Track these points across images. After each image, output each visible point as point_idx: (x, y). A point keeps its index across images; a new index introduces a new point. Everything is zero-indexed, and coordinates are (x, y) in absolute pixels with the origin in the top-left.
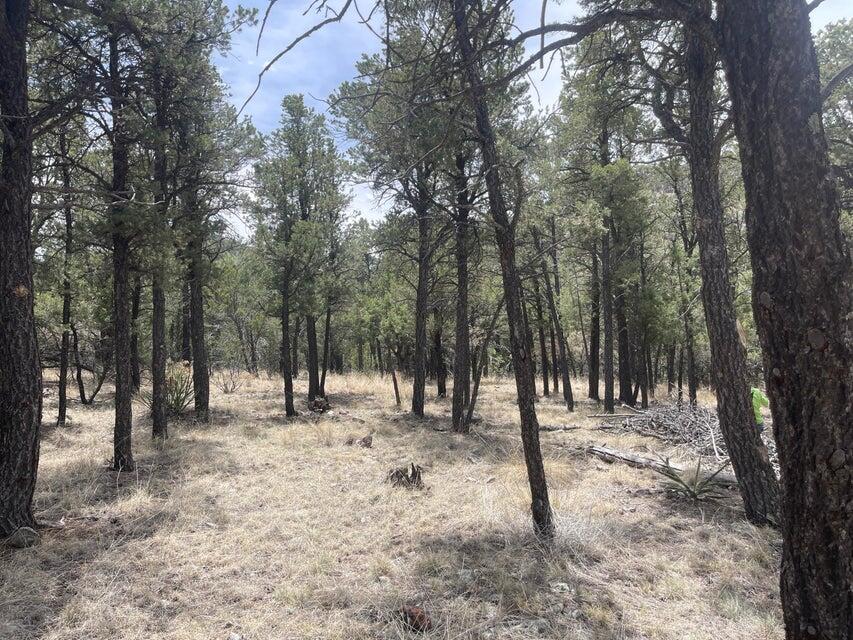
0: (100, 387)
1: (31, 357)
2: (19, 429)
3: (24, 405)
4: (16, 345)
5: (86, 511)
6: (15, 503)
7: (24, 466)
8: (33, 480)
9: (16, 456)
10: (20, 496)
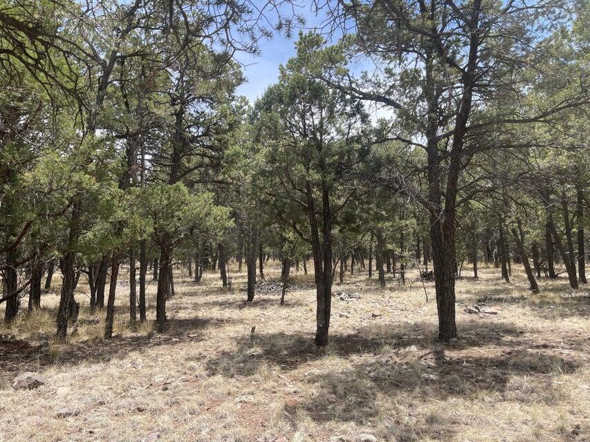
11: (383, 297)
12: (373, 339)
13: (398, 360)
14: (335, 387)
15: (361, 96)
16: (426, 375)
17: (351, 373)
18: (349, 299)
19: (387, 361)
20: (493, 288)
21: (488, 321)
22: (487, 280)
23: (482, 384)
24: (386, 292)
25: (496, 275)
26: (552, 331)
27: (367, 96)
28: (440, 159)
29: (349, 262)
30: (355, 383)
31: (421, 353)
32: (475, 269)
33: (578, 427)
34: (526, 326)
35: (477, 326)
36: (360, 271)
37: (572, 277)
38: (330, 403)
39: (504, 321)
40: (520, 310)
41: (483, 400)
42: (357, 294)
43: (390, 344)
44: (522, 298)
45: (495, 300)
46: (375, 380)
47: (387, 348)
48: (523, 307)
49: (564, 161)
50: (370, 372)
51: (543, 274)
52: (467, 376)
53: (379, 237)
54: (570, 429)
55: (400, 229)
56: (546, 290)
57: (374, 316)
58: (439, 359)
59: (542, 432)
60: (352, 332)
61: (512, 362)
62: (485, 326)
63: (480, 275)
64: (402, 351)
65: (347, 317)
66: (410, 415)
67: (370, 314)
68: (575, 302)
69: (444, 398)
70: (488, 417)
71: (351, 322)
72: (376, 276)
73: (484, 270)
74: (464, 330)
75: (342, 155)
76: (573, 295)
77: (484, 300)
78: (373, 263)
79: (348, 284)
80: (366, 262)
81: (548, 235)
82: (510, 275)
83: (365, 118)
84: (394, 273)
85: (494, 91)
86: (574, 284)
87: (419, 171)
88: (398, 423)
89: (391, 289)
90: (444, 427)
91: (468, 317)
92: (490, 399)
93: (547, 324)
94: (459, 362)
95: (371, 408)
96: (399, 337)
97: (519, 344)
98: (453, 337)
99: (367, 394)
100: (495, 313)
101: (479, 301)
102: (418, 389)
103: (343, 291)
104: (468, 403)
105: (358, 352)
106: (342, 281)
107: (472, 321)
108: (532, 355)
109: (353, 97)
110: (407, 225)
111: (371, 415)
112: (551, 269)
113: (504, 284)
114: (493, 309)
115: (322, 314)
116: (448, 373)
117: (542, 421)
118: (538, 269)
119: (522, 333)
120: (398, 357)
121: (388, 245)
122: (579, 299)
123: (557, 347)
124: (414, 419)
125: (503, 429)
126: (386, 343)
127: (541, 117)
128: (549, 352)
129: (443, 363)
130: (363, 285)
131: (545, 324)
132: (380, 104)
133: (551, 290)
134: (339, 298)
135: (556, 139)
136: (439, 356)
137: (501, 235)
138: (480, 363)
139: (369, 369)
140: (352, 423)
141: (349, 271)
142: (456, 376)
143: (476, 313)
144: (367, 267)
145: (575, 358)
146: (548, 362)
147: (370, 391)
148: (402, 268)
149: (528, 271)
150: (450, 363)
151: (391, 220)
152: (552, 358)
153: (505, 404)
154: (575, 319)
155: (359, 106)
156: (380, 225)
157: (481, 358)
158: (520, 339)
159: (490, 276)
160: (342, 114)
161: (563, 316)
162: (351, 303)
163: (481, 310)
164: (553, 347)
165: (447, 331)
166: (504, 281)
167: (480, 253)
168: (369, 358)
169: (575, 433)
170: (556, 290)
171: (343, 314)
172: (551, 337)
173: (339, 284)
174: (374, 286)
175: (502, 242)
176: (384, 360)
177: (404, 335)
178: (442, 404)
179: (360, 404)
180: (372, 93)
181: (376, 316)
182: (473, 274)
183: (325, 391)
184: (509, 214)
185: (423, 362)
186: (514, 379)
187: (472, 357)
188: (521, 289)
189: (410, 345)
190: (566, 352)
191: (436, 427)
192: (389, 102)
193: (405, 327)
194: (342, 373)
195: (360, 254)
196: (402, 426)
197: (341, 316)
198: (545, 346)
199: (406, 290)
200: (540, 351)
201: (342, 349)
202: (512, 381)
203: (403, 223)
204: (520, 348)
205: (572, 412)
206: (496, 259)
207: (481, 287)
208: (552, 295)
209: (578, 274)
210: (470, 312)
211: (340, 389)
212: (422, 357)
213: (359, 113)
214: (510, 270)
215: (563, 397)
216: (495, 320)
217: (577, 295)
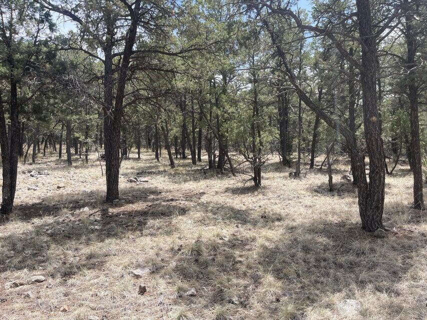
0: (395, 166)
1: (379, 150)
2: (375, 183)
3: (377, 172)
4: (372, 144)
5: (406, 226)
6: (375, 217)
7: (378, 201)
8: (383, 208)
9: (374, 195)
10: (377, 214)
11: (69, 173)
12: (54, 205)
13: (73, 219)
14: (14, 245)
15: (50, 7)
16: (92, 227)
17: (31, 233)
18: (39, 176)
19: (64, 221)
20: (148, 165)
21: (141, 186)
22: (146, 160)
23: (131, 228)
24: (72, 169)
25: (152, 156)
26: (178, 190)
27: (56, 9)
28: (113, 71)
29: (42, 146)
30: (33, 240)
31: (91, 212)
32: (139, 153)
33: (181, 246)
34: (163, 188)
35: (134, 191)
36: (51, 153)
37: (193, 159)
38: (8, 258)
39: (151, 186)
40: (163, 179)
41: (129, 238)
42: (46, 171)
43: (67, 208)
44: (165, 171)
45: (149, 173)
46: (51, 235)
47: (65, 210)
48: (164, 177)
49: (192, 85)
50: (47, 230)
51: (179, 156)
52: (121, 224)
53: (68, 127)
54: (177, 248)
55: (85, 121)
56: (179, 166)
57: (59, 187)
58: (104, 214)
59: (161, 252)
60: (37, 201)
61: (151, 211)
62: (139, 190)
63: (142, 156)
64: (77, 211)
65: (35, 190)
66: (75, 256)
67: (56, 186)
68: (193, 173)
69: (102, 241)
70: (130, 249)
71: (37, 193)
72: (65, 157)
73: (145, 154)
74: (125, 193)
75: (30, 54)
76: (193, 168)
77: (142, 173)
78: (63, 147)
79: (39, 164)
80: (58, 146)
81: (183, 132)
82: (160, 157)
83: (52, 27)
84: (80, 155)
85: (153, 29)
86: (194, 163)
87: (98, 78)
88: (65, 263)
89: (76, 167)
90: (99, 260)
91: (129, 185)
92: (133, 237)
93: (176, 186)
94: (118, 215)
95: (44, 256)
96: (77, 202)
97: (157, 200)
98: (116, 198)
99: (42, 247)
100: (147, 181)
101: (138, 174)
102: (84, 237)
103: (34, 169)
104: (118, 241)
105: (40, 216)
106: (34, 161)
107: (132, 187)
108: (163, 206)
109: (42, 7)
110: (90, 119)
111: (43, 262)
112: (184, 153)
113: (156, 162)
114: (146, 179)
115: (8, 189)
116: (109, 223)
117: (162, 245)
118: (177, 153)
119: (160, 193)
120: (73, 216)
121: (75, 133)
122: (196, 171)
123: (179, 200)
124: (78, 258)
125: (138, 254)
126: (64, 207)
127: (180, 53)
128: (174, 203)
129: (107, 217)
130: (53, 165)
131: (174, 187)
132: (67, 18)
133: (182, 166)
134: (29, 175)
135: (188, 70)
136: (104, 213)
137: (156, 130)
138: (131, 215)
139: (47, 228)
140: (26, 270)
141: (42, 153)
142: (113, 225)
143: (135, 182)
144: (58, 150)
145: (188, 206)
146: (172, 209)
147: (45, 245)
148: (86, 152)
149: (170, 154)
150: (111, 217)
151: (79, 115)
152: (174, 207)
153: (142, 238)
154: (191, 183)
155: (48, 15)
156: (68, 118)
157: (132, 211)
158: (159, 197)
159: (149, 157)
160: (31, 19)
161: (185, 181)
162: (39, 178)
163: (138, 180)
164: (177, 200)
165: (112, 195)
166: (156, 160)
167: (144, 142)
168: (49, 219)
169: (179, 250)
170: (184, 166)
171: (31, 187)
172: (177, 194)
173: (31, 164)
174: (62, 165)
175: (157, 135)
176: (61, 220)
177: (81, 200)
178: (100, 244)
179: (35, 255)
180: (60, 7)
181: (61, 188)
182: (137, 156)
183: (5, 249)
184: (160, 117)
185: (92, 218)
186: (151, 222)
187: (127, 211)
188: (165, 165)
189: (84, 207)
190: (183, 202)
191: (94, 260)
192: (75, 18)
193: (82, 195)
194: (23, 234)
195: (52, 140)
196: (67, 265)
197: (29, 189)
198: (172, 200)
199: (88, 168)
200: (168, 203)
201: (26, 215)
202: (149, 223)
203: (88, 117)
204: (158, 202)
205: (180, 238)
206: (153, 146)
207: (141, 165)
208: (181, 168)
209: (197, 156)
210: (131, 181)
211: (19, 246)
212: (92, 215)
213: (47, 21)
214: (160, 153)
215: (177, 229)
216: (146, 186)
217: (195, 169)
